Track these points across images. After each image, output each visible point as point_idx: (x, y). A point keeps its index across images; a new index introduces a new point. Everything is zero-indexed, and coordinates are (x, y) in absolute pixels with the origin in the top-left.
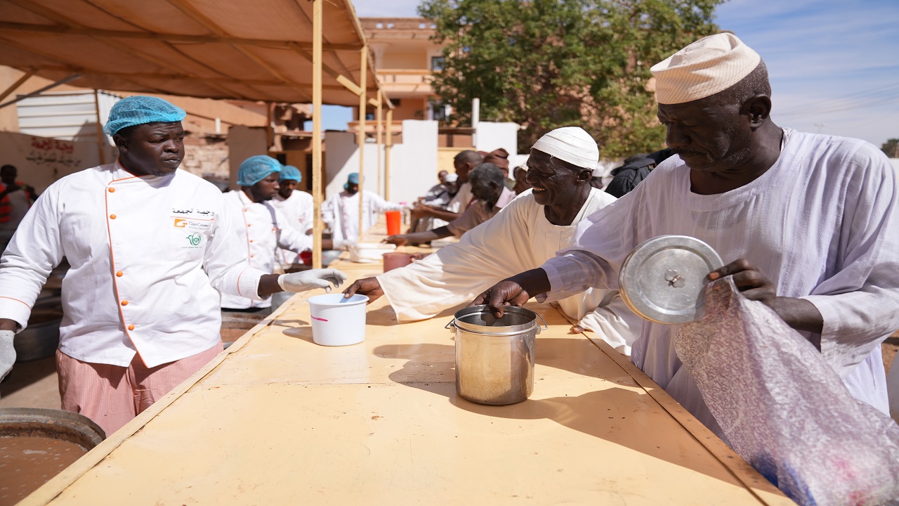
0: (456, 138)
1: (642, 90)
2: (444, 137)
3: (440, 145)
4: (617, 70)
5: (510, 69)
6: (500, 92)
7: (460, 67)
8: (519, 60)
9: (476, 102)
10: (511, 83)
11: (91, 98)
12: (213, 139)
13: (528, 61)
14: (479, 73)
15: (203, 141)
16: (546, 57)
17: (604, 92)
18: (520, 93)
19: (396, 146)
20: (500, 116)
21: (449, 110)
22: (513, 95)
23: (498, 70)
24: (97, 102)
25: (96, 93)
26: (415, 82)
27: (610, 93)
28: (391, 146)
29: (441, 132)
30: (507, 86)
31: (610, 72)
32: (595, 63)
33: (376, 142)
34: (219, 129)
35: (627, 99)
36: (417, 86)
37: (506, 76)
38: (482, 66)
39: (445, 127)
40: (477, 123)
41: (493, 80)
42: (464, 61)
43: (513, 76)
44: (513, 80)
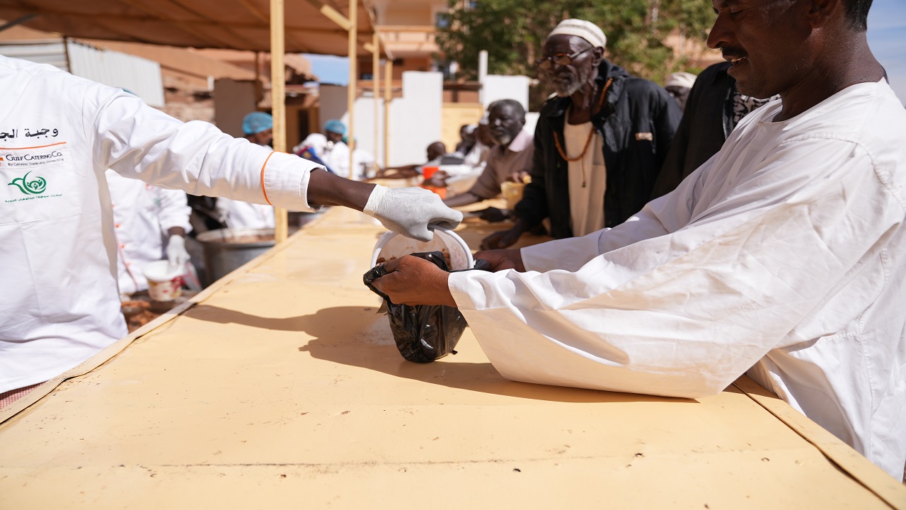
0: (462, 94)
1: (659, 44)
2: (449, 93)
3: (444, 100)
4: (637, 20)
5: (521, 21)
6: (509, 45)
7: (466, 19)
8: (530, 10)
9: (484, 57)
10: (522, 36)
11: (60, 48)
12: (201, 97)
13: (540, 12)
14: (486, 25)
15: (191, 99)
16: (559, 7)
17: (622, 44)
18: (530, 47)
19: (397, 101)
20: (509, 70)
21: (454, 68)
22: (522, 49)
23: (507, 21)
24: (66, 53)
25: (65, 43)
26: (418, 40)
27: (629, 46)
28: (390, 101)
29: (446, 88)
30: (517, 39)
31: (629, 22)
32: (612, 12)
33: (372, 97)
34: (210, 86)
35: (645, 53)
36: (421, 44)
37: (515, 28)
38: (490, 18)
39: (450, 83)
40: (485, 78)
41: (501, 34)
42: (470, 13)
43: (524, 28)
44: (524, 32)
